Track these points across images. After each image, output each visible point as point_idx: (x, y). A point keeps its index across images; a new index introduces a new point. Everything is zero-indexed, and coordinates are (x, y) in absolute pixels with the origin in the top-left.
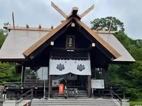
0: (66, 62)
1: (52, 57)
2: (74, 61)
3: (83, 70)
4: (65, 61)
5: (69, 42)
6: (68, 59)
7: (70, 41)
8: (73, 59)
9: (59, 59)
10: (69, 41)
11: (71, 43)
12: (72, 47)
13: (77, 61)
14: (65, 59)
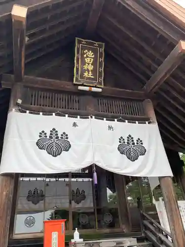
0: (75, 125)
1: (20, 101)
2: (105, 123)
3: (141, 157)
4: (73, 120)
5: (84, 63)
6: (84, 116)
7: (88, 60)
8: (99, 117)
9: (47, 113)
10: (83, 59)
11: (91, 68)
12: (95, 79)
13: (115, 124)
14: (73, 115)
